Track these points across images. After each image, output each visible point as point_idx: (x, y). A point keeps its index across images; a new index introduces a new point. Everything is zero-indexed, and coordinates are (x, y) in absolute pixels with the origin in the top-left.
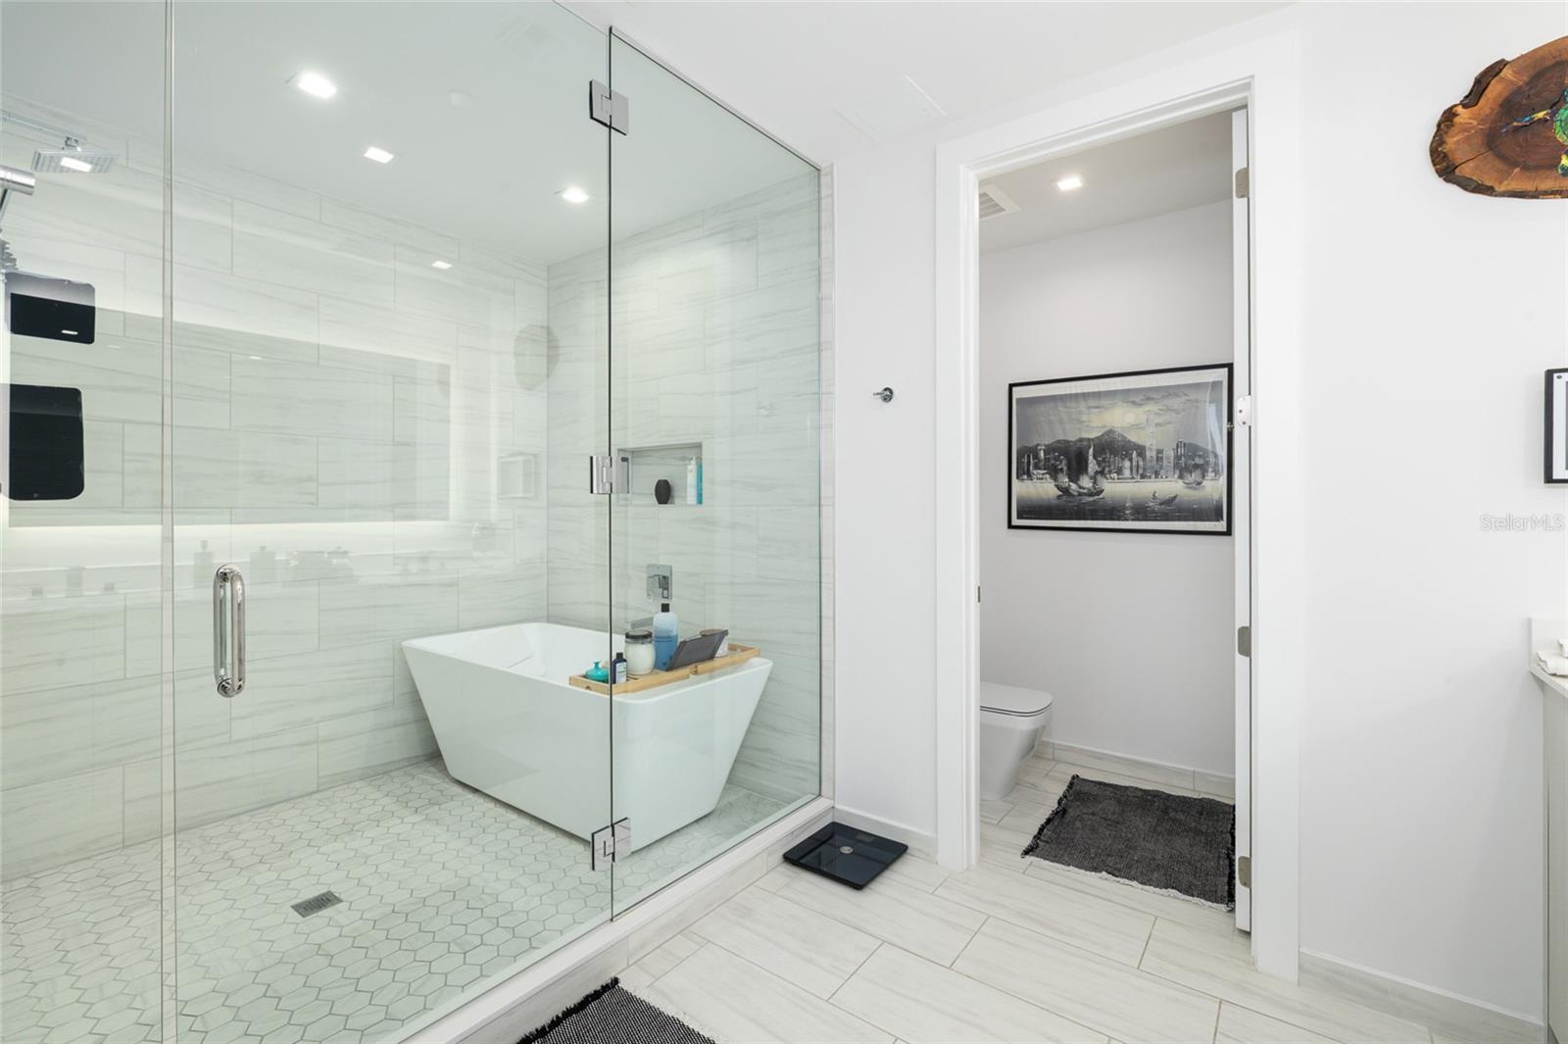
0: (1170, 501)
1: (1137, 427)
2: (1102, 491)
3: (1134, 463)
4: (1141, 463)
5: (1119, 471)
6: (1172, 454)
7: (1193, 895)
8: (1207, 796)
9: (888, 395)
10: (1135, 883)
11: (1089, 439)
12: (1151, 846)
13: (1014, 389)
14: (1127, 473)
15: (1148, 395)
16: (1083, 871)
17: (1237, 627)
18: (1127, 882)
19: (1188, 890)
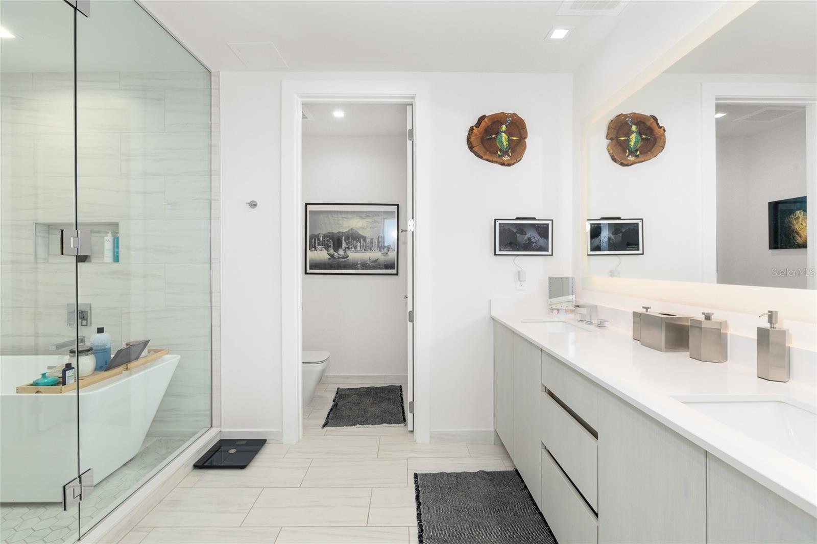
0: (376, 261)
1: (363, 228)
2: (348, 256)
3: (362, 244)
4: (364, 244)
5: (356, 247)
6: (376, 240)
7: (391, 424)
8: (390, 385)
9: (253, 205)
10: (370, 425)
11: (343, 233)
12: (373, 409)
13: (308, 206)
14: (359, 248)
15: (367, 214)
16: (349, 427)
17: (408, 311)
18: (367, 426)
19: (390, 423)
